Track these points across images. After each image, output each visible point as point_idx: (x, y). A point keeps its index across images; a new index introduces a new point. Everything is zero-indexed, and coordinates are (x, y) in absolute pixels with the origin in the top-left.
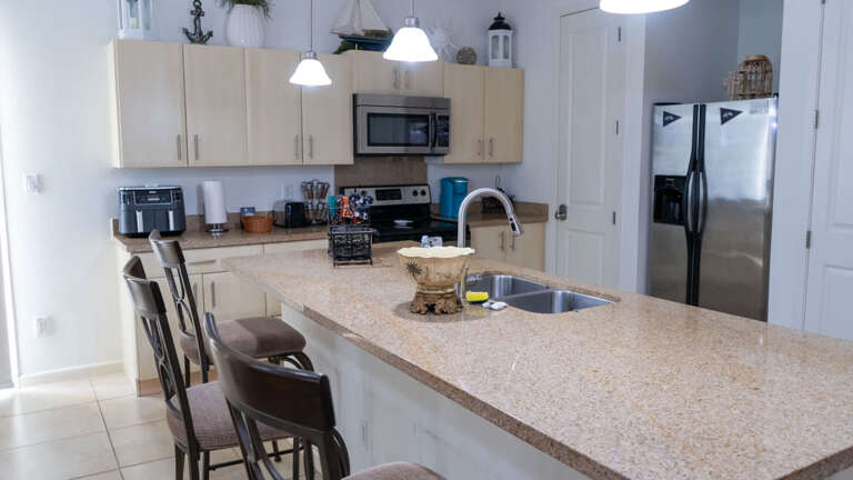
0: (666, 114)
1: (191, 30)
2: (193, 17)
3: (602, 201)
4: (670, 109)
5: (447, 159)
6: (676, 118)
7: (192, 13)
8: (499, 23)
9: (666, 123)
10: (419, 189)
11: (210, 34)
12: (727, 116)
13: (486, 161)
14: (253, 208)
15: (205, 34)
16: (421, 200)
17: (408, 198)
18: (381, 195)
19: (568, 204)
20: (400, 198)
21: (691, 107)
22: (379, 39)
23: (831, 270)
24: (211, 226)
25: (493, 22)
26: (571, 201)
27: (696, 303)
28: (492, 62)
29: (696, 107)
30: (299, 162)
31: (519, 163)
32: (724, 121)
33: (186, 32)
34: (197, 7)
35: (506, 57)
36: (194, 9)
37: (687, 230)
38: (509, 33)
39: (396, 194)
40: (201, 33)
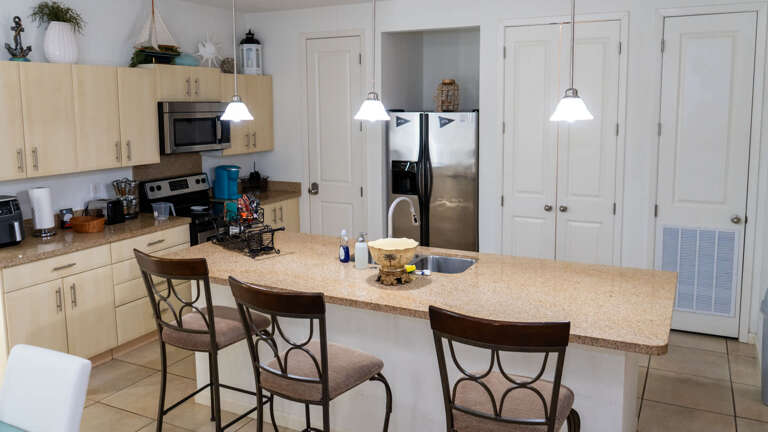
0: (398, 118)
1: (13, 46)
2: (13, 33)
3: (350, 180)
4: (400, 115)
5: (226, 152)
6: (406, 121)
7: (13, 29)
8: (250, 39)
9: (398, 125)
10: (200, 177)
11: (29, 49)
12: (444, 123)
13: (250, 151)
14: (71, 210)
15: (25, 48)
16: (202, 187)
17: (193, 186)
18: (173, 186)
19: (318, 182)
20: (188, 187)
21: (418, 114)
22: (171, 53)
23: (517, 219)
24: (40, 231)
25: (244, 37)
26: (322, 180)
27: (427, 245)
28: (247, 70)
29: (421, 115)
30: (118, 165)
31: (271, 150)
32: (442, 125)
33: (8, 48)
34: (17, 23)
35: (258, 66)
36: (14, 25)
37: (420, 198)
38: (259, 47)
39: (185, 185)
40: (22, 48)
